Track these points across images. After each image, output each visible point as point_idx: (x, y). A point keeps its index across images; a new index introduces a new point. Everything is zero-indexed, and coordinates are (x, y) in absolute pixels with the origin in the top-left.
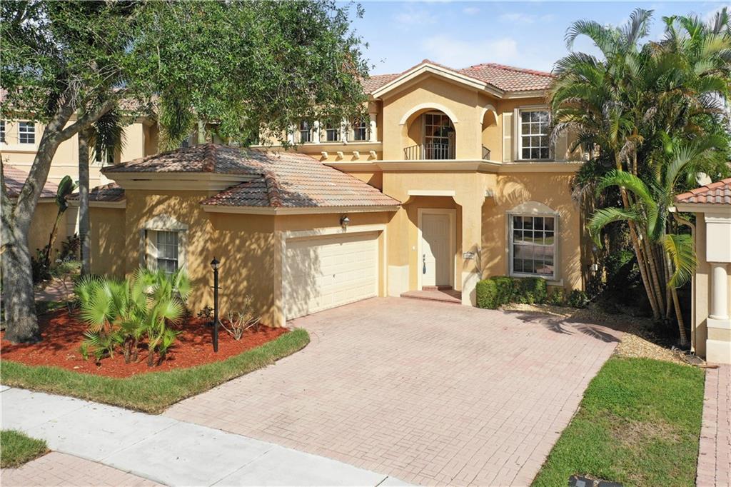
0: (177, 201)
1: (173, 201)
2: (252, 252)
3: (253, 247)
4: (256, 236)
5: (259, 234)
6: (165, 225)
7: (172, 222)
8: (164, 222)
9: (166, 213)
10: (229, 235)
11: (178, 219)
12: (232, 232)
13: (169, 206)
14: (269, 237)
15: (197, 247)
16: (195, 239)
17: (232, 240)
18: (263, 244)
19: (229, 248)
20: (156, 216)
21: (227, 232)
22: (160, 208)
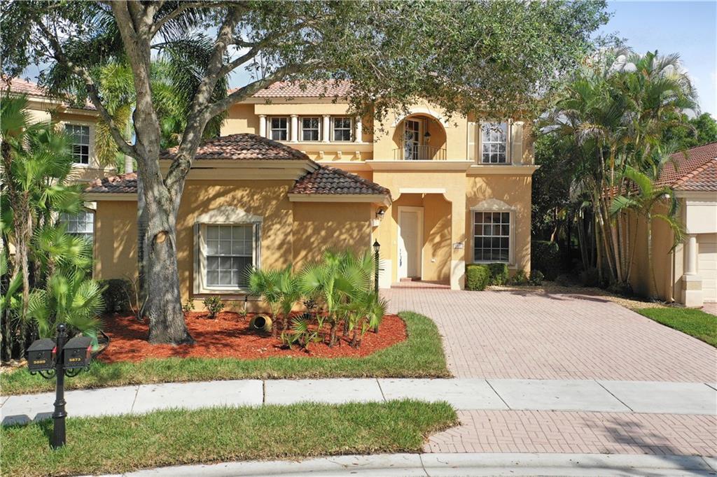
0: (245, 193)
1: (239, 194)
2: (342, 242)
3: (343, 237)
4: (348, 226)
5: (350, 224)
6: (228, 218)
7: (239, 215)
8: (227, 216)
9: (230, 205)
10: (312, 227)
11: (247, 211)
12: (316, 223)
13: (234, 198)
14: (363, 226)
15: (274, 241)
16: (271, 233)
17: (316, 231)
18: (355, 233)
19: (312, 240)
20: (213, 209)
21: (310, 223)
22: (221, 200)
